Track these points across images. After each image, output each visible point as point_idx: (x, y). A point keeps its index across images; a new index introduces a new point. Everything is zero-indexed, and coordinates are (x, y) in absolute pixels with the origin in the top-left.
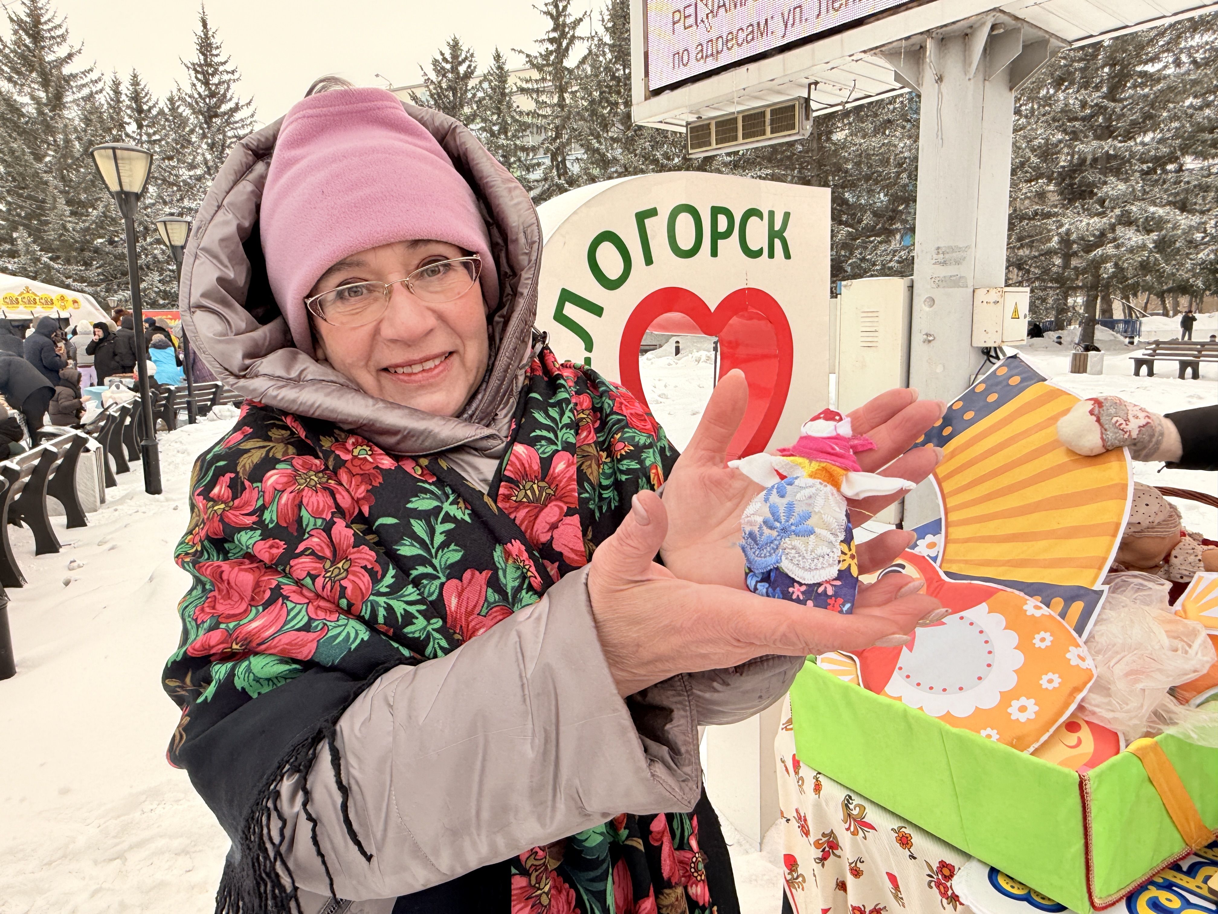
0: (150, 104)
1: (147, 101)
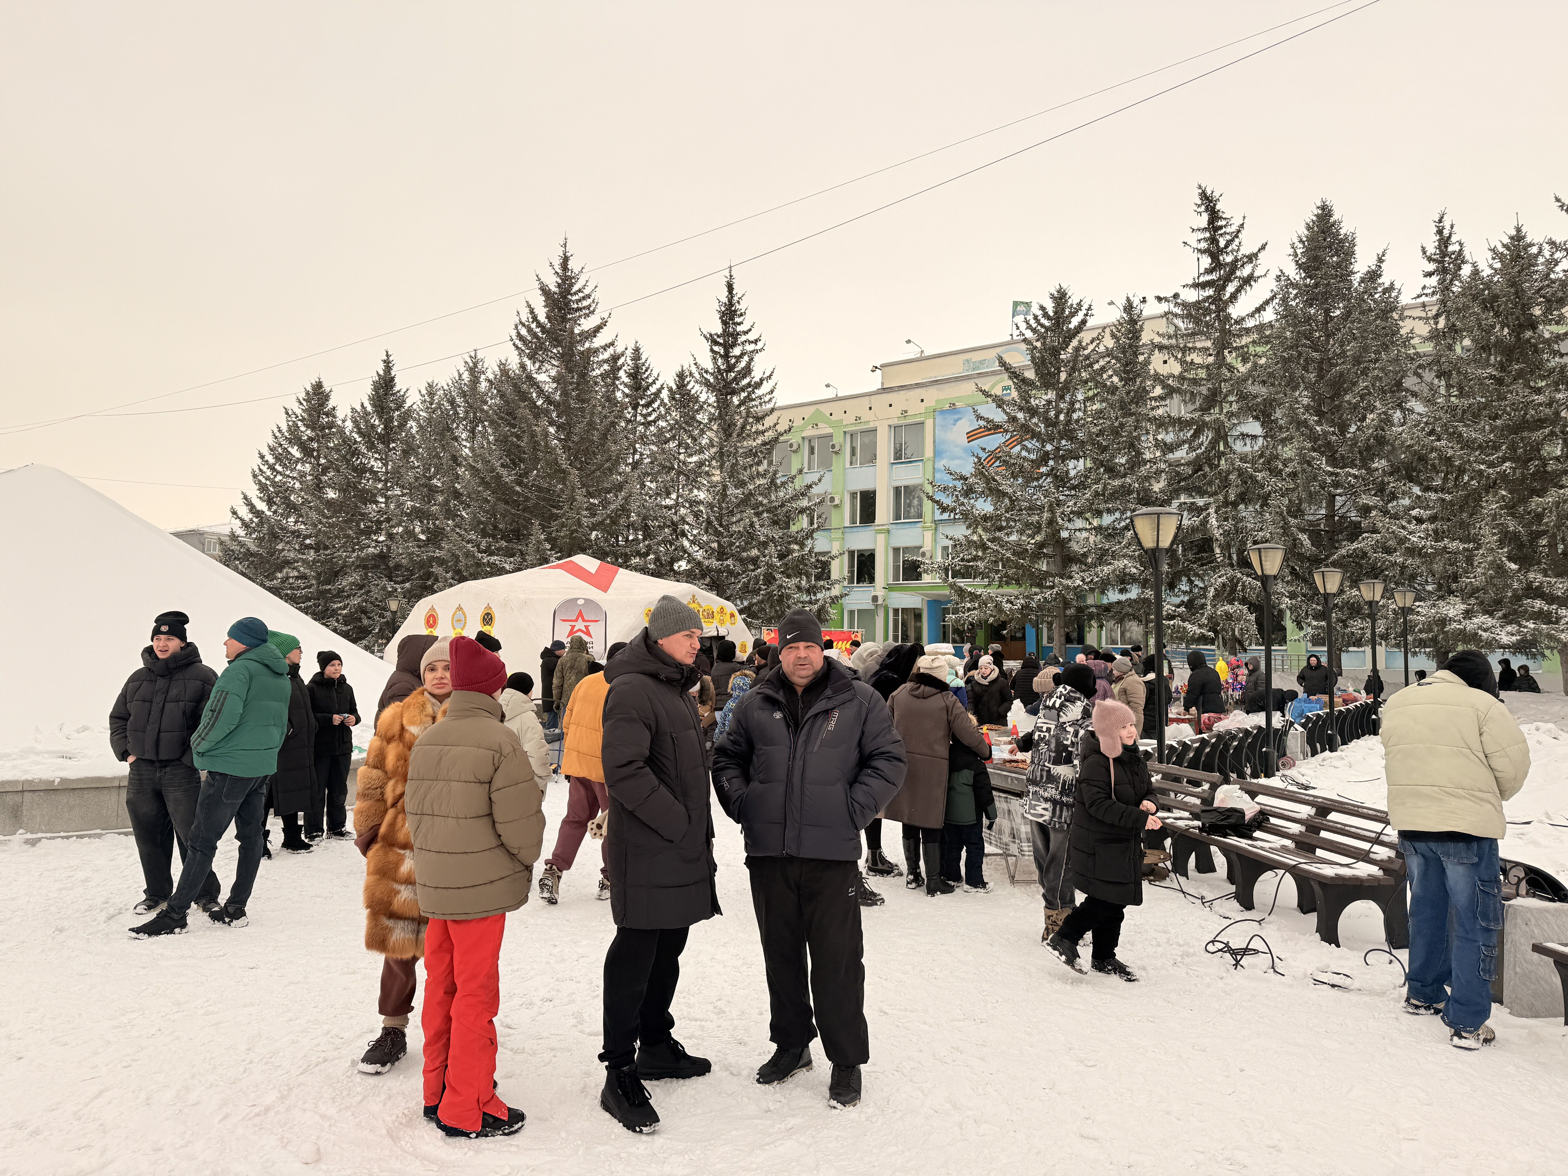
0: (650, 380)
1: (647, 378)
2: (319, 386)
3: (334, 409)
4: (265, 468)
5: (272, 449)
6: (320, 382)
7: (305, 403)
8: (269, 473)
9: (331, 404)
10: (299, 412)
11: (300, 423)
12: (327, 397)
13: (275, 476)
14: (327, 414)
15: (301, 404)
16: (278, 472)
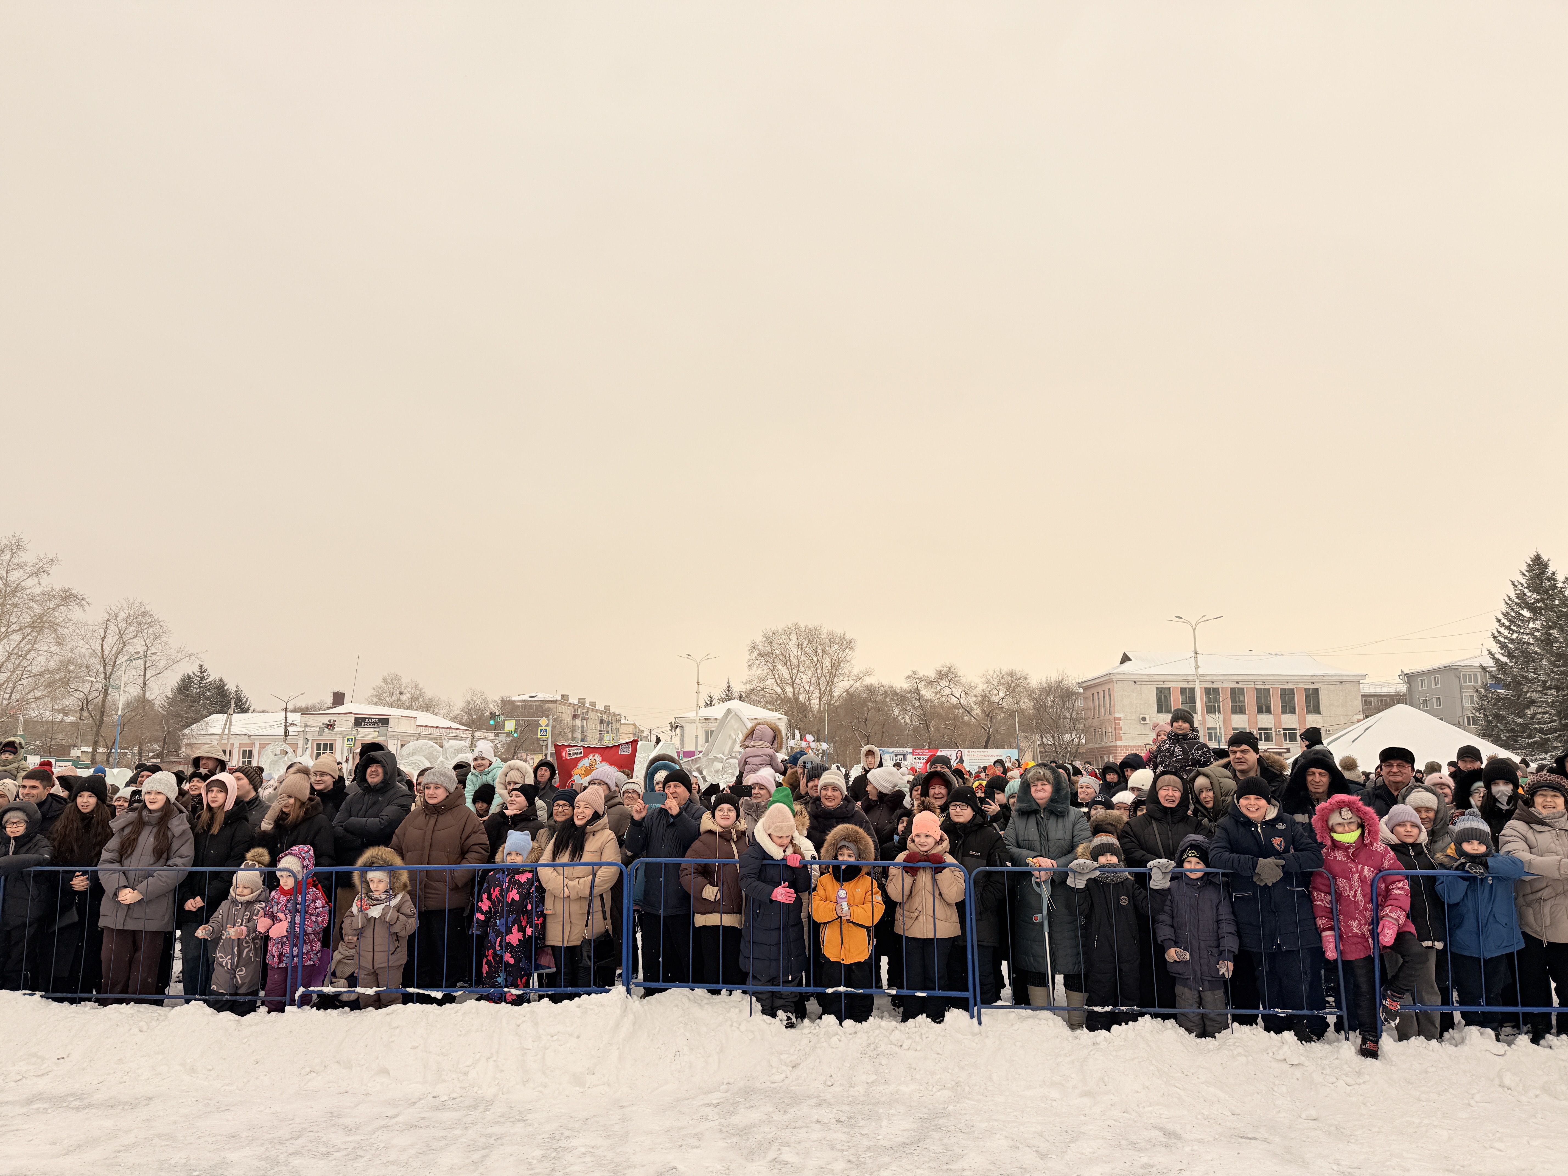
2: (1538, 558)
3: (1554, 573)
4: (1502, 630)
5: (1506, 615)
6: (1538, 555)
7: (1527, 574)
8: (1506, 633)
9: (1550, 570)
10: (1524, 582)
11: (1526, 591)
12: (1546, 566)
13: (1512, 634)
14: (1548, 579)
15: (1524, 575)
16: (1513, 631)
